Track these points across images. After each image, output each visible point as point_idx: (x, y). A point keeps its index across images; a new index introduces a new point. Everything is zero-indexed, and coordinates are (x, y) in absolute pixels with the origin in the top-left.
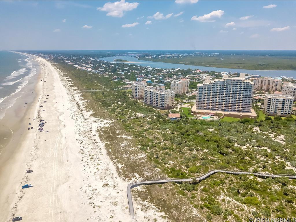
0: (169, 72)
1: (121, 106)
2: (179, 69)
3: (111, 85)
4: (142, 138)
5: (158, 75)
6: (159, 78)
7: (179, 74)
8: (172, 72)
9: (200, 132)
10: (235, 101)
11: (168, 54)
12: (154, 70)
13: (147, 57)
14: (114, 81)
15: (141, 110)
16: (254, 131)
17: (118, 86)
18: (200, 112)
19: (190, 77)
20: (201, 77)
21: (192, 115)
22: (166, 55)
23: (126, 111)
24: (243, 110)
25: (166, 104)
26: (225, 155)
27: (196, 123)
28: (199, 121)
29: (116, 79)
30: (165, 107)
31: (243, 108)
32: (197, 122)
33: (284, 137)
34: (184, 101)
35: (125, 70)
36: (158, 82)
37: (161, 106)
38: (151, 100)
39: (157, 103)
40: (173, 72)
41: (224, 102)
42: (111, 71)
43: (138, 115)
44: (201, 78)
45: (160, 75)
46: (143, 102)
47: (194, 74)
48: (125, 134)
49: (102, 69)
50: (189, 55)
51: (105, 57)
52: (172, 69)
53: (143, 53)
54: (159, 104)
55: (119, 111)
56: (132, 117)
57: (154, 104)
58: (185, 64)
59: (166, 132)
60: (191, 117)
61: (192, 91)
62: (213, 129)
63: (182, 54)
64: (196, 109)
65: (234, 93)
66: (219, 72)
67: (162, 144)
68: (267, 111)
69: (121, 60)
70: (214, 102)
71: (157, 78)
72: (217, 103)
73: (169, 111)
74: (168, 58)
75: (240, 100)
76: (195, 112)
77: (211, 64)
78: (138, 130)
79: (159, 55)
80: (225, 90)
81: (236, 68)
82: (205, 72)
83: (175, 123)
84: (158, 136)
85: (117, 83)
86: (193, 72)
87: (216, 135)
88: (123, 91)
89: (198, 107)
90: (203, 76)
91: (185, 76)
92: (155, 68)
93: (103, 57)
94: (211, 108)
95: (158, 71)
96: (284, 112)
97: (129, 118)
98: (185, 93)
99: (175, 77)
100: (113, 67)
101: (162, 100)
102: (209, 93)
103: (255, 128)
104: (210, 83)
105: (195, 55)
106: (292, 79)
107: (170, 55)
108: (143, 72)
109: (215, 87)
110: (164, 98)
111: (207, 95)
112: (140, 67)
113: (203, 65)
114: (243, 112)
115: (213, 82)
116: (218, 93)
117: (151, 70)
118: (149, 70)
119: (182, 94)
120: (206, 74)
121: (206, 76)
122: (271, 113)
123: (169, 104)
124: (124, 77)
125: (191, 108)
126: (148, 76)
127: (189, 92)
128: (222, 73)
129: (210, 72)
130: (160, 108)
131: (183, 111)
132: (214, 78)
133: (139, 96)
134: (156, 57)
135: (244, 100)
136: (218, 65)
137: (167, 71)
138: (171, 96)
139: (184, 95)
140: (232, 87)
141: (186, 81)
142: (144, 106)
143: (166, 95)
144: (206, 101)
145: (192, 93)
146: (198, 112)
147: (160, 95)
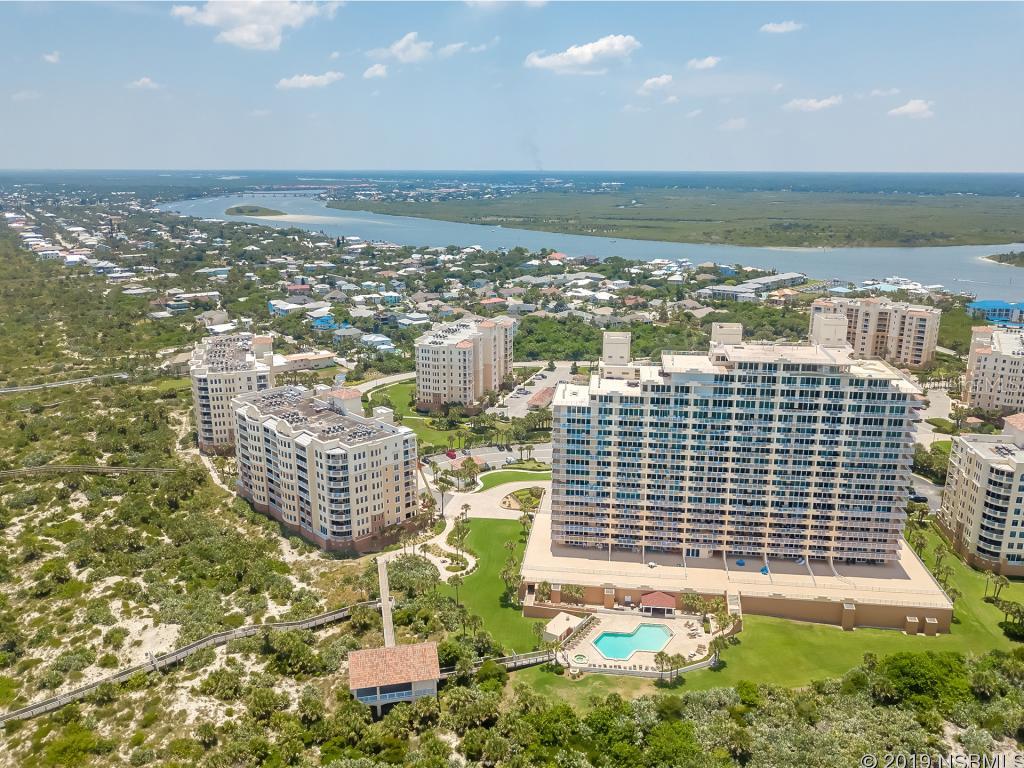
0: (434, 262)
2: (478, 247)
3: (124, 347)
5: (381, 279)
6: (382, 294)
7: (477, 271)
8: (444, 262)
10: (798, 500)
11: (444, 187)
12: (374, 256)
13: (365, 195)
14: (154, 318)
18: (578, 589)
19: (522, 290)
20: (570, 289)
21: (529, 611)
22: (440, 186)
23: (74, 590)
24: (845, 555)
25: (362, 516)
28: (580, 707)
30: (355, 535)
32: (561, 720)
35: (242, 255)
36: (367, 327)
37: (327, 526)
38: (270, 481)
40: (453, 262)
41: (727, 507)
43: (138, 644)
44: (569, 294)
45: (391, 278)
47: (539, 272)
50: (522, 191)
51: (199, 196)
52: (451, 250)
54: (316, 512)
57: (289, 513)
58: (505, 225)
61: (527, 374)
63: (496, 186)
66: (641, 263)
68: (981, 544)
69: (254, 211)
70: (667, 504)
71: (375, 295)
73: (373, 572)
74: (443, 199)
75: (831, 496)
76: (544, 591)
77: (603, 222)
79: (412, 188)
80: (732, 433)
82: (584, 262)
85: (165, 334)
86: (535, 262)
88: (165, 386)
90: (575, 286)
91: (502, 284)
92: (378, 245)
94: (643, 543)
95: (389, 259)
99: (456, 289)
100: (199, 242)
104: (633, 380)
105: (541, 188)
106: (937, 293)
107: (451, 190)
108: (316, 264)
109: (665, 413)
110: (345, 479)
111: (619, 464)
112: (315, 240)
113: (571, 228)
114: (851, 568)
115: (650, 374)
116: (689, 453)
117: (361, 253)
118: (349, 253)
119: (476, 403)
120: (589, 274)
121: (588, 281)
122: (1010, 557)
123: (381, 511)
124: (217, 293)
125: (526, 534)
126: (332, 284)
127: (515, 385)
128: (651, 267)
129: (601, 261)
130: (324, 545)
131: (472, 561)
132: (622, 293)
133: (223, 436)
134: (399, 195)
135: (853, 492)
136: (629, 226)
137: (426, 257)
138: (396, 457)
139: (487, 407)
140: (777, 412)
141: (495, 333)
142: (230, 514)
143: (358, 462)
144: (611, 501)
145: (527, 388)
146: (568, 586)
147: (318, 459)
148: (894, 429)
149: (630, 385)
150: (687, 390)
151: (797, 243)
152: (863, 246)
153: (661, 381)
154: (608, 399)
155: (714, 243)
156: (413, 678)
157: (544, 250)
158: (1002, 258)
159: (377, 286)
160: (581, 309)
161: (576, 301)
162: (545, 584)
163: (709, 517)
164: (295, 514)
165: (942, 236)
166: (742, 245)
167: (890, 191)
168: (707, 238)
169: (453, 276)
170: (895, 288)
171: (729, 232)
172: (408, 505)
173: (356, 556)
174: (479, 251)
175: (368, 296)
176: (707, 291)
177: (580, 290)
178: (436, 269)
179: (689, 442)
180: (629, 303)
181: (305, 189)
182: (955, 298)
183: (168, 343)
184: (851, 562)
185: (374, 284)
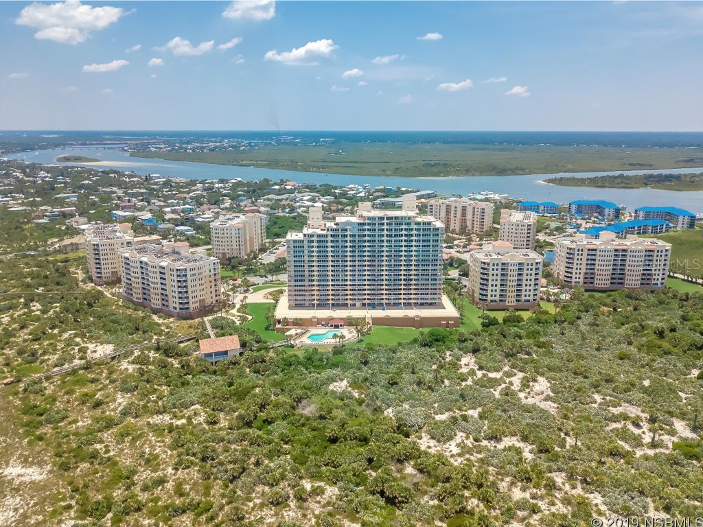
0: (213, 188)
1: (38, 319)
2: (239, 179)
3: (24, 239)
4: (92, 463)
5: (179, 199)
6: (182, 207)
7: (240, 193)
8: (219, 188)
9: (304, 402)
10: (397, 277)
11: (212, 142)
12: (171, 186)
13: (156, 148)
14: (37, 223)
15: (109, 326)
16: (464, 370)
17: (46, 242)
18: (300, 319)
19: (269, 203)
20: (299, 201)
21: (278, 330)
22: (209, 142)
23: (53, 336)
24: (419, 301)
25: (194, 300)
26: (400, 502)
27: (290, 365)
28: (301, 355)
29: (46, 216)
30: (191, 309)
31: (419, 296)
32: (293, 358)
33: (549, 385)
34: (252, 279)
35: (82, 187)
36: (177, 223)
37: (177, 305)
38: (144, 289)
39: (166, 298)
40: (224, 188)
41: (367, 283)
42: (37, 192)
43: (95, 351)
44: (298, 204)
45: (185, 198)
46: (119, 295)
47: (279, 193)
48: (21, 455)
49: (9, 185)
50: (266, 144)
51: (32, 149)
52: (221, 181)
53: (146, 139)
54: (171, 300)
55: (25, 341)
56: (66, 366)
57: (156, 303)
58: (256, 166)
59: (189, 419)
60: (274, 342)
61: (274, 244)
62: (345, 383)
63: (248, 142)
64: (291, 308)
65: (393, 253)
66: (341, 187)
67: (169, 485)
68: (480, 297)
69: (78, 159)
70: (340, 283)
71: (177, 208)
72: (349, 288)
73: (203, 323)
74: (212, 150)
75: (411, 275)
76: (286, 322)
77: (320, 164)
78: (80, 424)
79: (189, 143)
80: (367, 249)
81: (378, 175)
82: (307, 187)
83: (224, 373)
84: (152, 447)
85: (48, 231)
86: (277, 187)
87: (358, 409)
88: (60, 257)
89: (293, 303)
90: (302, 200)
91: (256, 200)
92: (173, 179)
93: (24, 150)
94: (331, 302)
95: (182, 187)
96: (523, 298)
97: (56, 369)
98: (255, 253)
99: (228, 203)
100: (47, 179)
101: (179, 287)
102: (322, 259)
103: (464, 361)
104: (323, 228)
105: (279, 142)
106: (505, 199)
107: (217, 144)
108: (135, 191)
109: (337, 241)
110: (186, 281)
111: (318, 266)
112: (130, 176)
113: (299, 168)
114: (422, 307)
115: (331, 225)
116: (349, 259)
117: (162, 184)
118: (155, 184)
119: (246, 257)
120: (310, 194)
121: (310, 197)
122: (491, 301)
123: (204, 297)
124: (74, 208)
125: (276, 306)
126: (149, 203)
127: (268, 249)
128: (347, 189)
129: (318, 186)
130: (176, 315)
131: (250, 317)
132: (329, 203)
133: (108, 275)
134: (180, 148)
135: (420, 272)
136: (337, 166)
137: (207, 185)
138: (210, 271)
139: (252, 259)
140: (385, 238)
141: (255, 220)
142: (122, 308)
143: (192, 272)
144: (315, 283)
145: (274, 251)
146: (296, 319)
147: (172, 272)
148: (435, 243)
149: (322, 230)
150: (346, 230)
151: (437, 175)
152: (475, 175)
153: (335, 227)
154: (312, 236)
155: (387, 176)
156: (228, 349)
157: (282, 180)
158: (550, 181)
159: (178, 203)
160: (305, 212)
161: (302, 209)
162: (285, 318)
163: (359, 288)
164: (159, 302)
165: (522, 169)
166: (404, 176)
167: (501, 143)
168: (383, 172)
169: (225, 195)
170: (483, 197)
171: (398, 169)
172: (216, 296)
173: (192, 319)
174: (240, 181)
175: (173, 208)
176: (378, 201)
177: (305, 202)
178: (213, 192)
179: (349, 254)
180: (333, 208)
181: (110, 144)
182: (514, 201)
183: (52, 236)
184: (422, 304)
185: (176, 201)
